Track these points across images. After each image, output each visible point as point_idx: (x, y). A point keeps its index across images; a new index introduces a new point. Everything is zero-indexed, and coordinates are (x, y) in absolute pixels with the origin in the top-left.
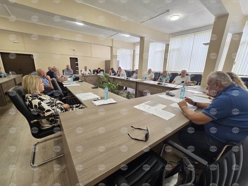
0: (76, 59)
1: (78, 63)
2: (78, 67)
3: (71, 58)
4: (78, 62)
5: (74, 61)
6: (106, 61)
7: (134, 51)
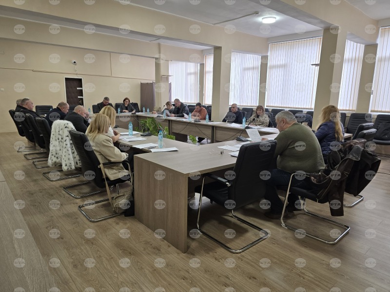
0: (79, 81)
1: (82, 90)
2: (82, 99)
3: (67, 79)
4: (82, 87)
5: (74, 86)
6: (142, 84)
7: (202, 65)
